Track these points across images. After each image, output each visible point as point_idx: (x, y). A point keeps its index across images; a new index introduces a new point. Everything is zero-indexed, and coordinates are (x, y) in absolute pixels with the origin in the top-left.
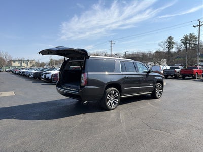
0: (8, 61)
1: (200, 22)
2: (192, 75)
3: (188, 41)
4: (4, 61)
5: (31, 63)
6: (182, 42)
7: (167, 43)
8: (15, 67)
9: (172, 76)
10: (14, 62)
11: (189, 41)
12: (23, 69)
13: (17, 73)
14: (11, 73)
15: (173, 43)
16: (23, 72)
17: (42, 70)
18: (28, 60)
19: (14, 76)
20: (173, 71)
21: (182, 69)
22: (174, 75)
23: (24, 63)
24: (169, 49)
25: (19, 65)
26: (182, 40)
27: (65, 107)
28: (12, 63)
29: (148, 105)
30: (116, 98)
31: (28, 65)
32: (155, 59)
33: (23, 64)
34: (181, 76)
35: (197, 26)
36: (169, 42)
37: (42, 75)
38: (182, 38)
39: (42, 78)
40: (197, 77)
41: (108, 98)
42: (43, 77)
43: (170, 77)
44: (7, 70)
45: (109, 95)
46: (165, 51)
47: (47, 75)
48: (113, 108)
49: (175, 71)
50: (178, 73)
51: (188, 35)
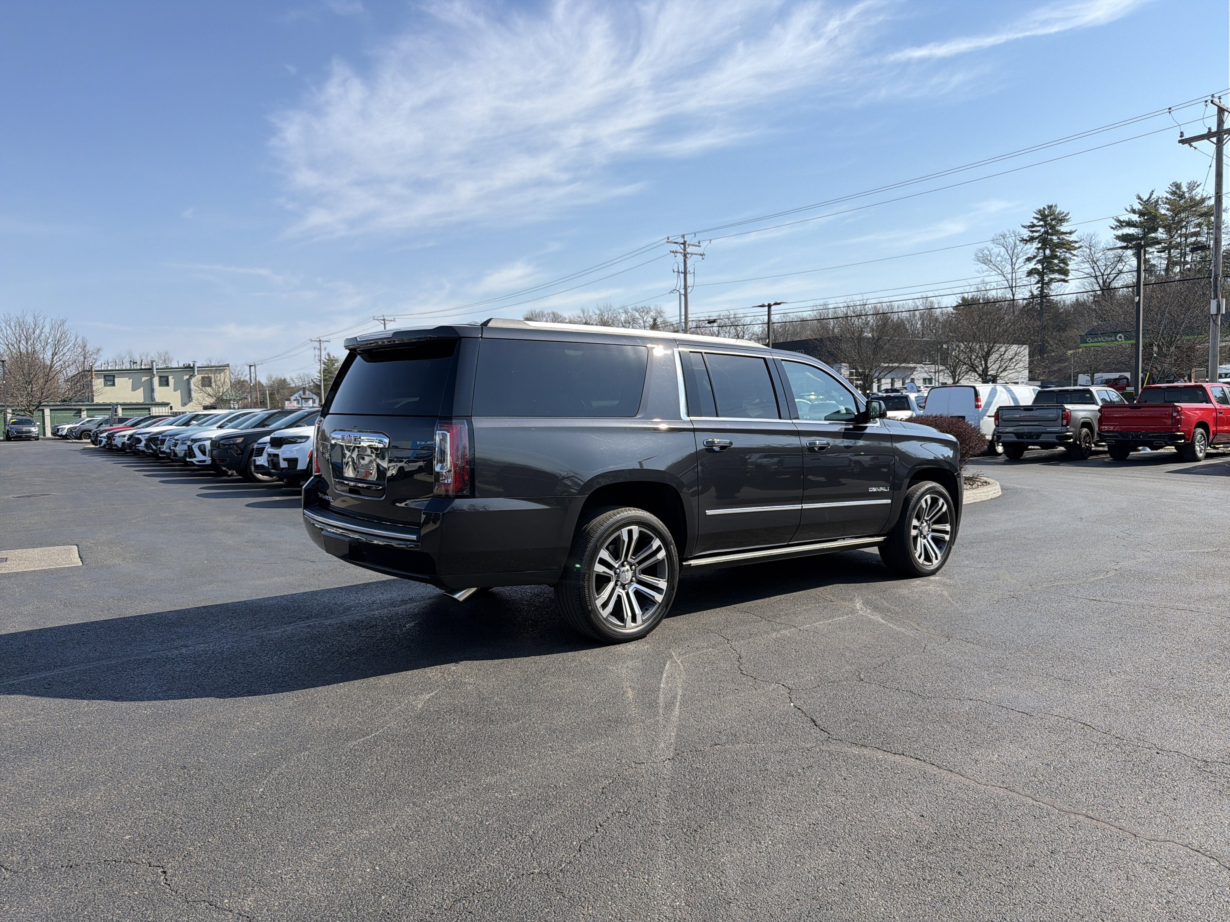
0: (72, 371)
1: (1221, 111)
2: (1172, 440)
3: (1161, 234)
4: (48, 373)
5: (206, 382)
6: (1122, 238)
7: (1032, 248)
8: (111, 408)
9: (1045, 446)
10: (110, 378)
11: (1169, 229)
12: (158, 419)
13: (118, 441)
14: (87, 443)
15: (1068, 246)
16: (153, 439)
17: (262, 423)
18: (189, 369)
19: (99, 460)
20: (1052, 414)
21: (1107, 406)
22: (1062, 439)
23: (164, 382)
24: (1044, 284)
25: (138, 397)
26: (1122, 224)
27: (354, 627)
28: (98, 383)
29: (853, 611)
30: (653, 571)
31: (188, 397)
32: (958, 349)
33: (161, 393)
34: (1104, 447)
35: (1208, 136)
36: (1045, 242)
37: (260, 452)
38: (1125, 217)
39: (260, 469)
40: (1199, 449)
41: (599, 568)
42: (262, 460)
43: (1034, 451)
44: (66, 428)
45: (604, 554)
46: (1022, 295)
47: (286, 452)
48: (631, 628)
49: (1067, 417)
50: (1086, 424)
51: (1162, 192)
